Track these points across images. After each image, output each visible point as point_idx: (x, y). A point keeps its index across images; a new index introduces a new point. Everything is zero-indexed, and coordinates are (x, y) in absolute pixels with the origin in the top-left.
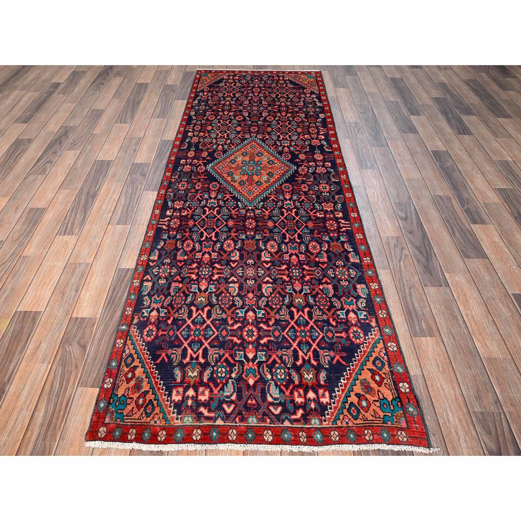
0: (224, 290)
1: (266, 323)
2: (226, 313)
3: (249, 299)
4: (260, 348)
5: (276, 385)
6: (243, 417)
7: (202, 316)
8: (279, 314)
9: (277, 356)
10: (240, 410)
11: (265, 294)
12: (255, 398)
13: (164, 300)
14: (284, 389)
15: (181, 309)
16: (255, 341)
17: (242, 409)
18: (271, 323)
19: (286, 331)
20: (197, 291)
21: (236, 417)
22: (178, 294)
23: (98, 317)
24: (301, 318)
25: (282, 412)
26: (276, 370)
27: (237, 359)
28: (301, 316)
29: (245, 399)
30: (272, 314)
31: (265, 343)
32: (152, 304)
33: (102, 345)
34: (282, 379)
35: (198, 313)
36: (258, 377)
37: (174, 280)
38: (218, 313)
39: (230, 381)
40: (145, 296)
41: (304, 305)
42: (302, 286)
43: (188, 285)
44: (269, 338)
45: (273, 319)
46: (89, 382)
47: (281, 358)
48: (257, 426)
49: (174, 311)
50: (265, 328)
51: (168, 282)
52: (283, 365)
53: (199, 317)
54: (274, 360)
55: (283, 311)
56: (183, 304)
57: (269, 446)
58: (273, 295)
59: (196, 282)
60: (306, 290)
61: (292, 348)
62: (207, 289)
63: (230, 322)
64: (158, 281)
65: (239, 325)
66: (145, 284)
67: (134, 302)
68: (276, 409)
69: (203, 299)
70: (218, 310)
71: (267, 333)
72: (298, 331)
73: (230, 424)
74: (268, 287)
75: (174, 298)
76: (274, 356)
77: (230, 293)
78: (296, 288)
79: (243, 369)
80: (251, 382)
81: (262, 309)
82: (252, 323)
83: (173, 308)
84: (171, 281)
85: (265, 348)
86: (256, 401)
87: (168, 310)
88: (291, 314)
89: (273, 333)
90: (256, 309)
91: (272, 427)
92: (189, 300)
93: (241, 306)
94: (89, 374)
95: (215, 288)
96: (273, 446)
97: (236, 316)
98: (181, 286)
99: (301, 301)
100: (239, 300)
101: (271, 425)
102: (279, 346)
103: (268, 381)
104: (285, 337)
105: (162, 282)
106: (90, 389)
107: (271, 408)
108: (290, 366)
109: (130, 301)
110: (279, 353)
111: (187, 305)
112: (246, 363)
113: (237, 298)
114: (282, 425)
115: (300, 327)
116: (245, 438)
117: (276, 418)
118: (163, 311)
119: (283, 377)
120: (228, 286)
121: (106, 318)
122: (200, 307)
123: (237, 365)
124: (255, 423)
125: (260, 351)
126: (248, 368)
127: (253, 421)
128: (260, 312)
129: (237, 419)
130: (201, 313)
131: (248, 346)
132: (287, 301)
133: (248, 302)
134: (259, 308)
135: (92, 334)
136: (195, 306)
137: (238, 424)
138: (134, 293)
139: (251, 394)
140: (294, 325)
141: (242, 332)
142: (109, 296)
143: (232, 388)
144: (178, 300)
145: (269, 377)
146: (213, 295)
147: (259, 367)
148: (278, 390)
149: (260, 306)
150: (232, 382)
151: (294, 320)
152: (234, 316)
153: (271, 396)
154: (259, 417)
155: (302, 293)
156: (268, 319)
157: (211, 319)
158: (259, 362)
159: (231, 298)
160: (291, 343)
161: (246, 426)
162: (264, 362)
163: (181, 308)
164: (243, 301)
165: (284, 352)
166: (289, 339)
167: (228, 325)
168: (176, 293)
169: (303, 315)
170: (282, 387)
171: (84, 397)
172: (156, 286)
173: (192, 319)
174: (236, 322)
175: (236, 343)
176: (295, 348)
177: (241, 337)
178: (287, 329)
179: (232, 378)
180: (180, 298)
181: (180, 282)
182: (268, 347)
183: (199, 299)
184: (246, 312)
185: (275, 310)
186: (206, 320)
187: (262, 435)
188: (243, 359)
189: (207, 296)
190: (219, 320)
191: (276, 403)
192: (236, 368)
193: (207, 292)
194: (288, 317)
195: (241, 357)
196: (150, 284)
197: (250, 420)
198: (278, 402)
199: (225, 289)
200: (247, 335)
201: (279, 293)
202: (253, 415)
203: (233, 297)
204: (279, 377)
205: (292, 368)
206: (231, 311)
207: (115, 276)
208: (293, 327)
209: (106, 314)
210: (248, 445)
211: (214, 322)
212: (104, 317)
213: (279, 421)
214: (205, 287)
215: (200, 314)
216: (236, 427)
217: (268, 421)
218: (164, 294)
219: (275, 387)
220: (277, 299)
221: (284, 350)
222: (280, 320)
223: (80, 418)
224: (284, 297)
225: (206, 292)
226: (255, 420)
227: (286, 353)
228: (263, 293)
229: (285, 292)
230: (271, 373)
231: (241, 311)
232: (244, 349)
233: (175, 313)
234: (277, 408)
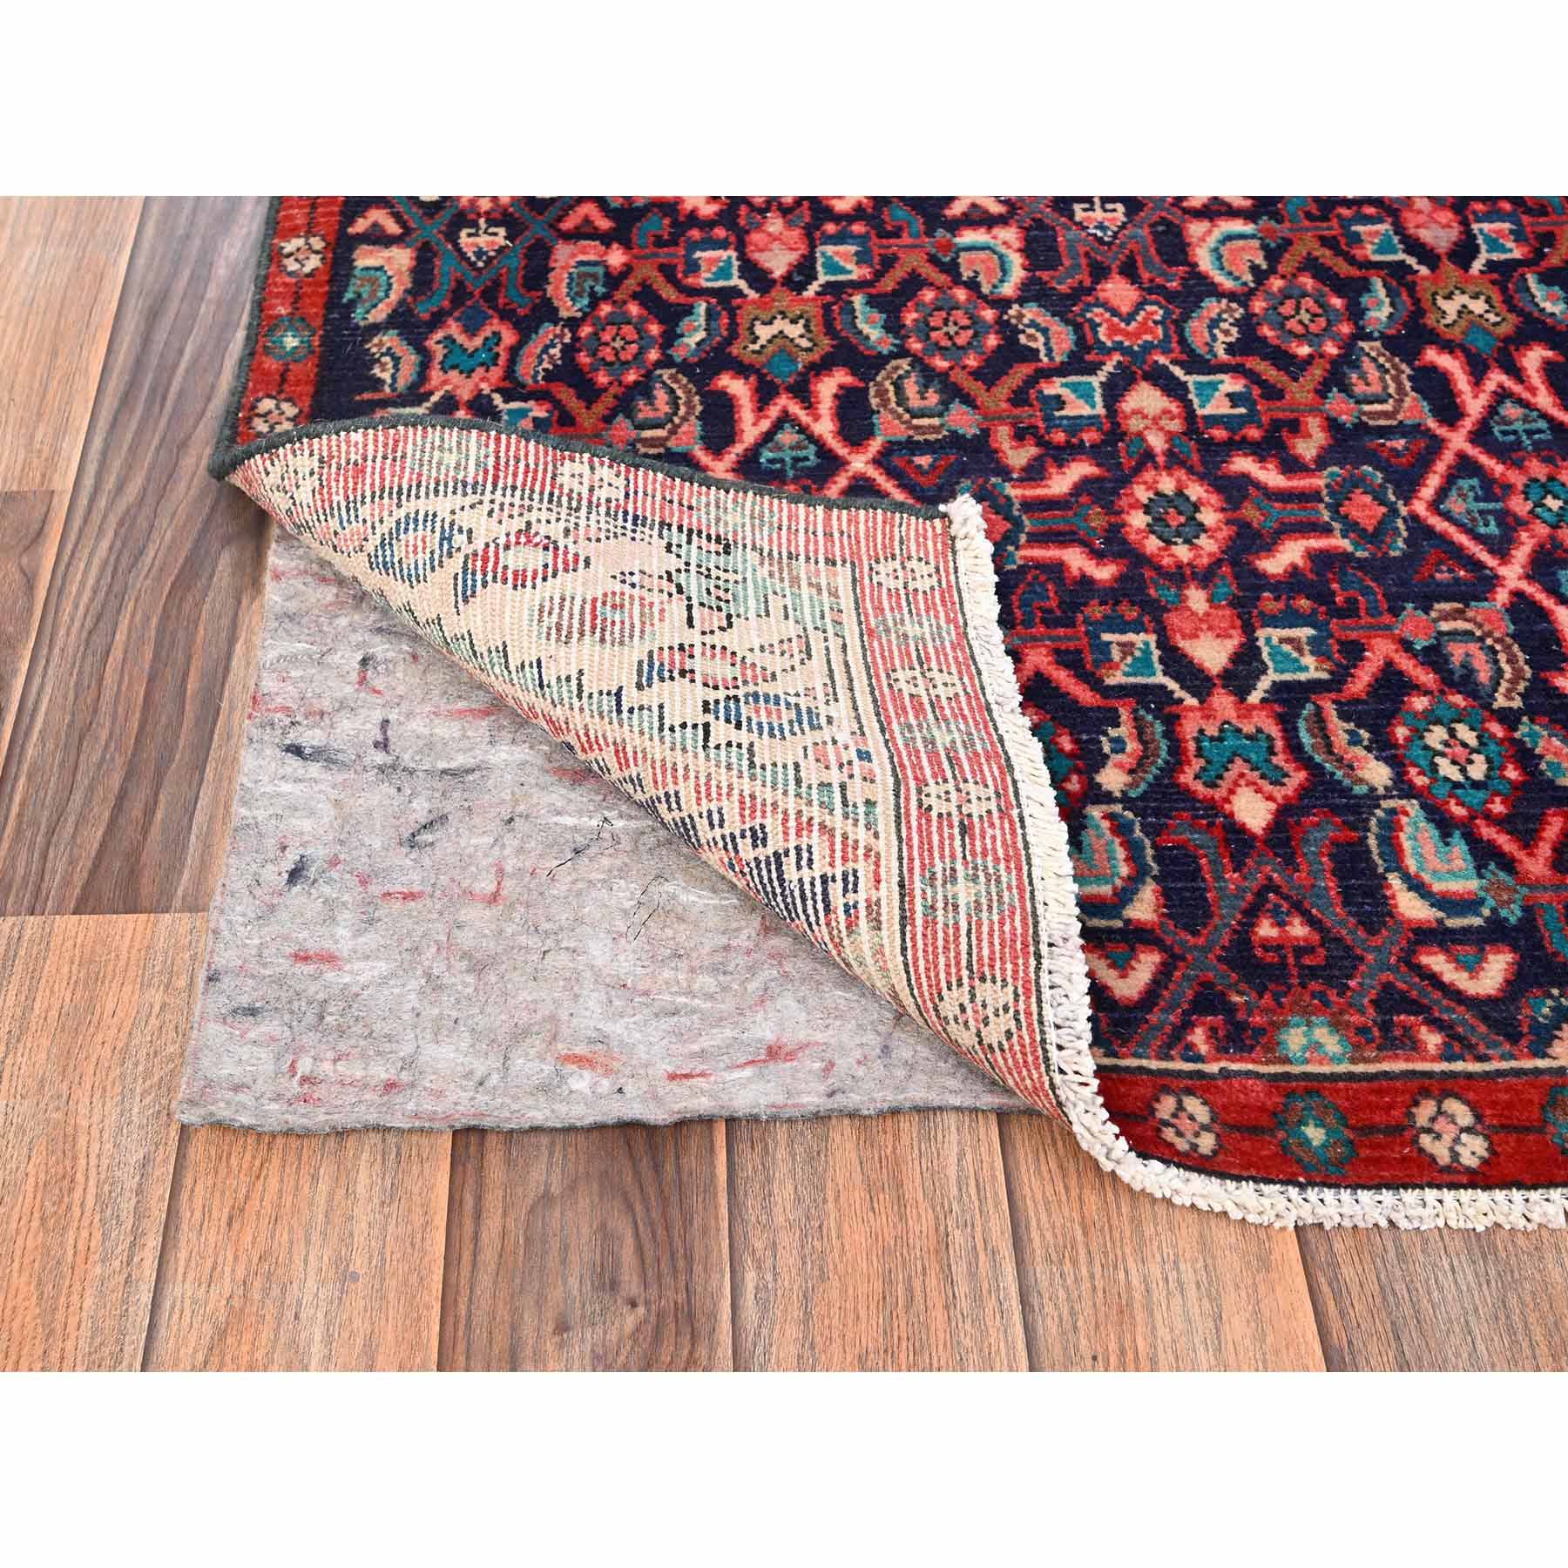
0: (928, 271)
1: (1273, 446)
2: (968, 400)
3: (1114, 312)
4: (1269, 604)
5: (1444, 824)
6: (1241, 1027)
7: (803, 430)
8: (1345, 389)
9: (1406, 646)
10: (1206, 984)
11: (1219, 278)
12: (1299, 908)
13: (514, 351)
14: (1504, 842)
15: (649, 397)
16: (1218, 563)
17: (1218, 973)
18: (1307, 449)
19: (1428, 492)
20: (736, 281)
21: (1186, 1026)
22: (606, 309)
23: (64, 482)
24: (1510, 410)
25: (1517, 985)
26: (1417, 733)
27: (1115, 679)
28: (1502, 395)
29: (1227, 917)
30: (1300, 391)
31: (1294, 570)
32: (436, 375)
33: (117, 653)
34: (1476, 785)
35: (774, 412)
36: (1297, 778)
37: (568, 225)
38: (915, 402)
39: (1095, 812)
40: (375, 329)
41: (1505, 329)
42: (1465, 224)
43: (664, 255)
44: (1316, 543)
45: (1314, 424)
46: (54, 882)
47: (1434, 657)
48: (1351, 1076)
49: (600, 409)
50: (1271, 477)
51: (527, 239)
52: (1458, 699)
53: (787, 437)
54: (1389, 669)
55: (1373, 373)
56: (659, 364)
57: (1466, 1195)
58: (1276, 284)
59: (720, 232)
60: (1494, 245)
61: (1502, 596)
62: (804, 271)
63: (1018, 457)
64: (453, 237)
65: (1079, 470)
66: (366, 258)
67: (307, 369)
68: (1474, 970)
69: (795, 331)
70: (911, 388)
71: (1294, 512)
72: (1509, 488)
73: (1154, 1065)
74: (1230, 238)
75: (586, 331)
76: (1380, 651)
77: (973, 285)
78: (1426, 235)
79: (1170, 734)
80: (1253, 811)
81: (1223, 368)
82: (1169, 453)
83: (589, 393)
84: (547, 234)
85: (1304, 603)
86: (1311, 921)
87: (557, 404)
88: (1436, 389)
89: (1335, 508)
90: (1178, 371)
91: (1469, 1076)
92: (692, 340)
93: (1072, 355)
94: (51, 832)
95: (861, 259)
96: (1499, 1195)
97: (1048, 418)
98: (616, 258)
99: (1478, 306)
100: (1044, 319)
101: (1459, 1066)
102: (1403, 583)
103: (1372, 798)
104: (1429, 531)
105: (483, 240)
106: (68, 924)
107: (1437, 962)
108: (1517, 703)
109: (271, 364)
110: (1414, 624)
111: (685, 368)
112: (1191, 701)
113: (1031, 312)
114: (1541, 1063)
115: (1519, 465)
116: (1284, 1147)
117: (1485, 1018)
118: (523, 413)
119: (1478, 771)
120: (948, 246)
121: (120, 488)
122: (784, 374)
123: (1124, 714)
124: (1333, 1059)
125: (1273, 621)
126: (1212, 730)
127: (1317, 1046)
128: (1214, 386)
129: (1198, 1037)
130: (795, 409)
131: (1183, 599)
132: (1380, 310)
133: (1113, 330)
134: (1196, 363)
135: (30, 587)
136: (741, 369)
137: (1213, 1068)
138: (298, 319)
139: (1269, 886)
140: (1472, 451)
141: (1111, 509)
142: (122, 359)
143: (1121, 853)
144: (614, 343)
145: (1377, 774)
146: (858, 300)
147: (1287, 723)
148: (1459, 848)
149: (1201, 350)
150: (1109, 816)
151: (1468, 424)
152: (1031, 415)
153: (1417, 886)
154: (1355, 1019)
155: (1477, 266)
156: (1276, 425)
157: (876, 445)
158: (1278, 687)
159: (989, 314)
160: (1479, 565)
161: (1275, 1077)
162: (1314, 686)
163: (644, 389)
164: (1078, 327)
165: (1446, 617)
166: (1462, 539)
167: (1005, 472)
168: (595, 301)
169: (1517, 388)
170: (1487, 832)
171: (34, 976)
172: (445, 270)
173: (739, 449)
174: (1061, 455)
175: (1086, 581)
176: (1518, 594)
177: (1115, 544)
178: (1433, 482)
179: (1108, 798)
180: (628, 330)
181: (606, 239)
182: (1323, 597)
183: (764, 332)
184: (1114, 391)
185: (1317, 372)
186: (841, 450)
187: (1404, 1131)
188: (1160, 678)
189: (813, 310)
190: (927, 448)
191: (1466, 930)
192: (1124, 730)
193: (813, 288)
194: (1415, 409)
195: (1144, 664)
196: (401, 259)
197: (1294, 1039)
198: (1477, 921)
199: (933, 260)
200: (1150, 529)
201: (1311, 265)
202: (1306, 1012)
203: (1002, 304)
204: (1447, 769)
205: (1532, 711)
206: (1003, 390)
207: (150, 230)
208: (1465, 466)
209: (116, 464)
210: (1312, 1194)
211: (896, 461)
212: (110, 483)
213: (1514, 1038)
214: (793, 257)
215: (785, 418)
216: (1199, 1085)
217: (1432, 1040)
218: (506, 315)
219: (1431, 832)
220: (1308, 302)
221: (1446, 606)
222: (1361, 428)
223: (26, 1106)
224: (1353, 289)
225: (800, 287)
226: (1332, 1043)
227: (1461, 625)
228: (1203, 278)
229: (1352, 260)
230: (1384, 747)
231: (1074, 387)
232: (1155, 616)
233: (608, 419)
234: (1482, 958)
